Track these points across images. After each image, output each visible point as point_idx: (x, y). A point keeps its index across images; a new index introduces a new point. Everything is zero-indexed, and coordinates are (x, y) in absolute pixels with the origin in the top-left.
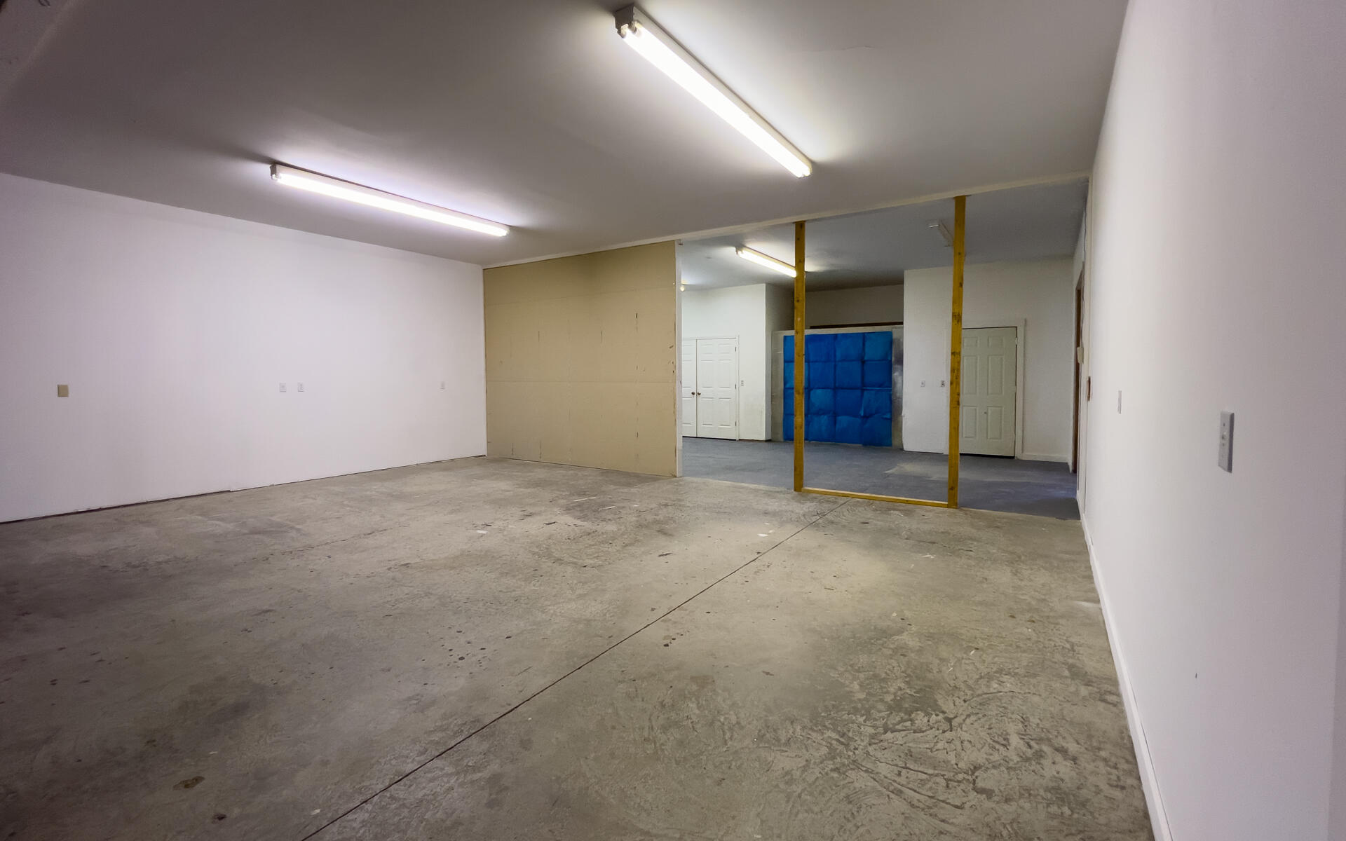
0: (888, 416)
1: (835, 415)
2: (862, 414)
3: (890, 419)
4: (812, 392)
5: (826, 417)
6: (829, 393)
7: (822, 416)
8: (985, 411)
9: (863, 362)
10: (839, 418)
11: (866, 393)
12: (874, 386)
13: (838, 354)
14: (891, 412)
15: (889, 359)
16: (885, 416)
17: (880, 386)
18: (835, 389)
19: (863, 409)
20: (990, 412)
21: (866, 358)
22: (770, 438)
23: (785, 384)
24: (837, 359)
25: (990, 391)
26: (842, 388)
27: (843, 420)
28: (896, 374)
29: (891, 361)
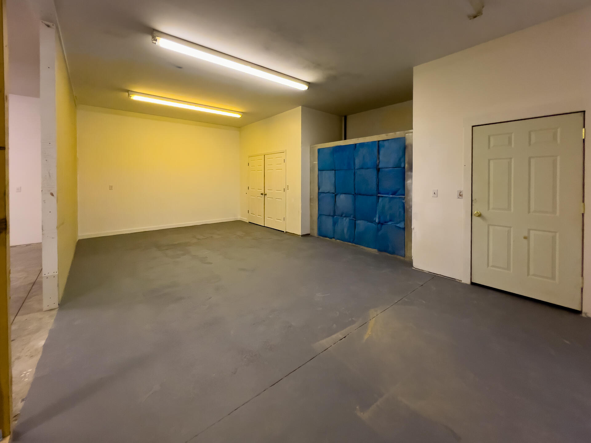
0: (401, 225)
1: (355, 219)
2: (377, 221)
3: (404, 229)
4: (337, 197)
5: (348, 219)
6: (350, 197)
7: (345, 218)
8: (526, 235)
9: (378, 170)
10: (358, 222)
11: (380, 199)
12: (388, 194)
13: (357, 161)
14: (404, 220)
15: (402, 166)
16: (398, 225)
17: (394, 193)
18: (355, 195)
19: (377, 216)
20: (532, 238)
21: (380, 166)
22: (308, 232)
23: (319, 189)
24: (356, 168)
25: (532, 208)
26: (360, 194)
27: (361, 224)
28: (408, 182)
29: (404, 168)
